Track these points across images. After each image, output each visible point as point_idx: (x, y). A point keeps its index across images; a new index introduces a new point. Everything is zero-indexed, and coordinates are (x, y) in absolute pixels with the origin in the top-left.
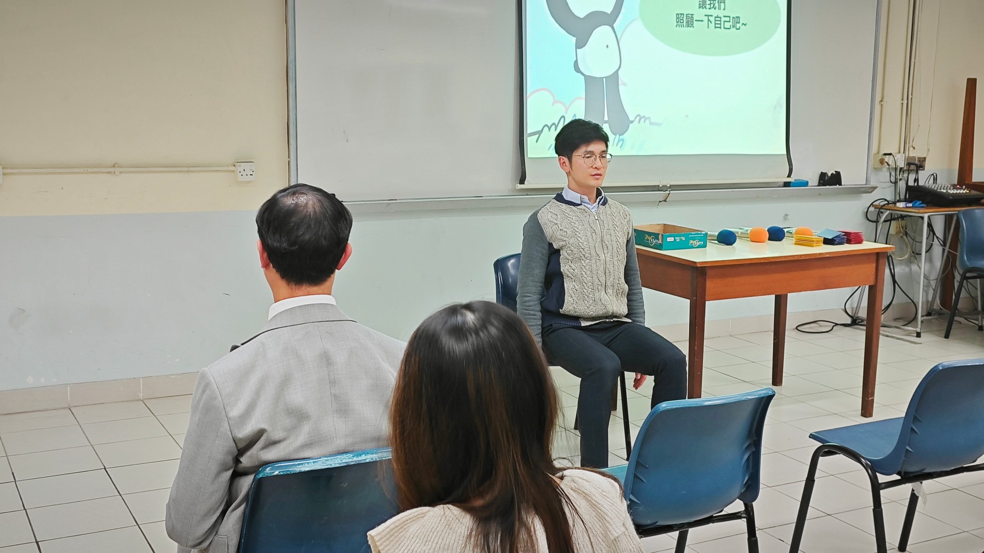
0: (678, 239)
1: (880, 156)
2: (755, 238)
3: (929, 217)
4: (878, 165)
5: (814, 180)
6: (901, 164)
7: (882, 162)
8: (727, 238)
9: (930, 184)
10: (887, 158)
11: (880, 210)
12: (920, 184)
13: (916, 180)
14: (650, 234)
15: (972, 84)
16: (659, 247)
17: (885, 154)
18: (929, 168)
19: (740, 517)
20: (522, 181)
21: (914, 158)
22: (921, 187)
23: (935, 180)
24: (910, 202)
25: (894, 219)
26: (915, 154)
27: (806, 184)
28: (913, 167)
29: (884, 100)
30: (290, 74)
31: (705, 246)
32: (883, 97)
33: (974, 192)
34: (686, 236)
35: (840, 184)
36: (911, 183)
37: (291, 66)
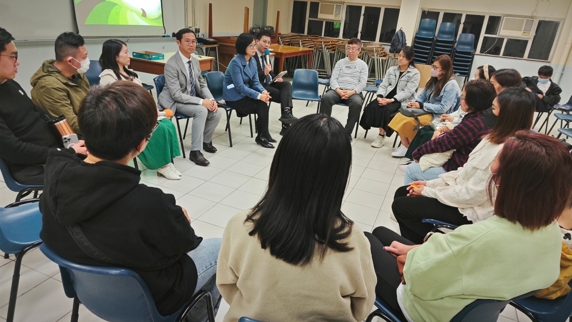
0: (156, 56)
5: (171, 35)
9: (202, 37)
12: (200, 37)
15: (210, 5)
18: (201, 32)
22: (200, 38)
23: (204, 36)
24: (199, 43)
26: (197, 27)
27: (169, 36)
29: (188, 9)
32: (187, 8)
33: (215, 40)
34: (158, 55)
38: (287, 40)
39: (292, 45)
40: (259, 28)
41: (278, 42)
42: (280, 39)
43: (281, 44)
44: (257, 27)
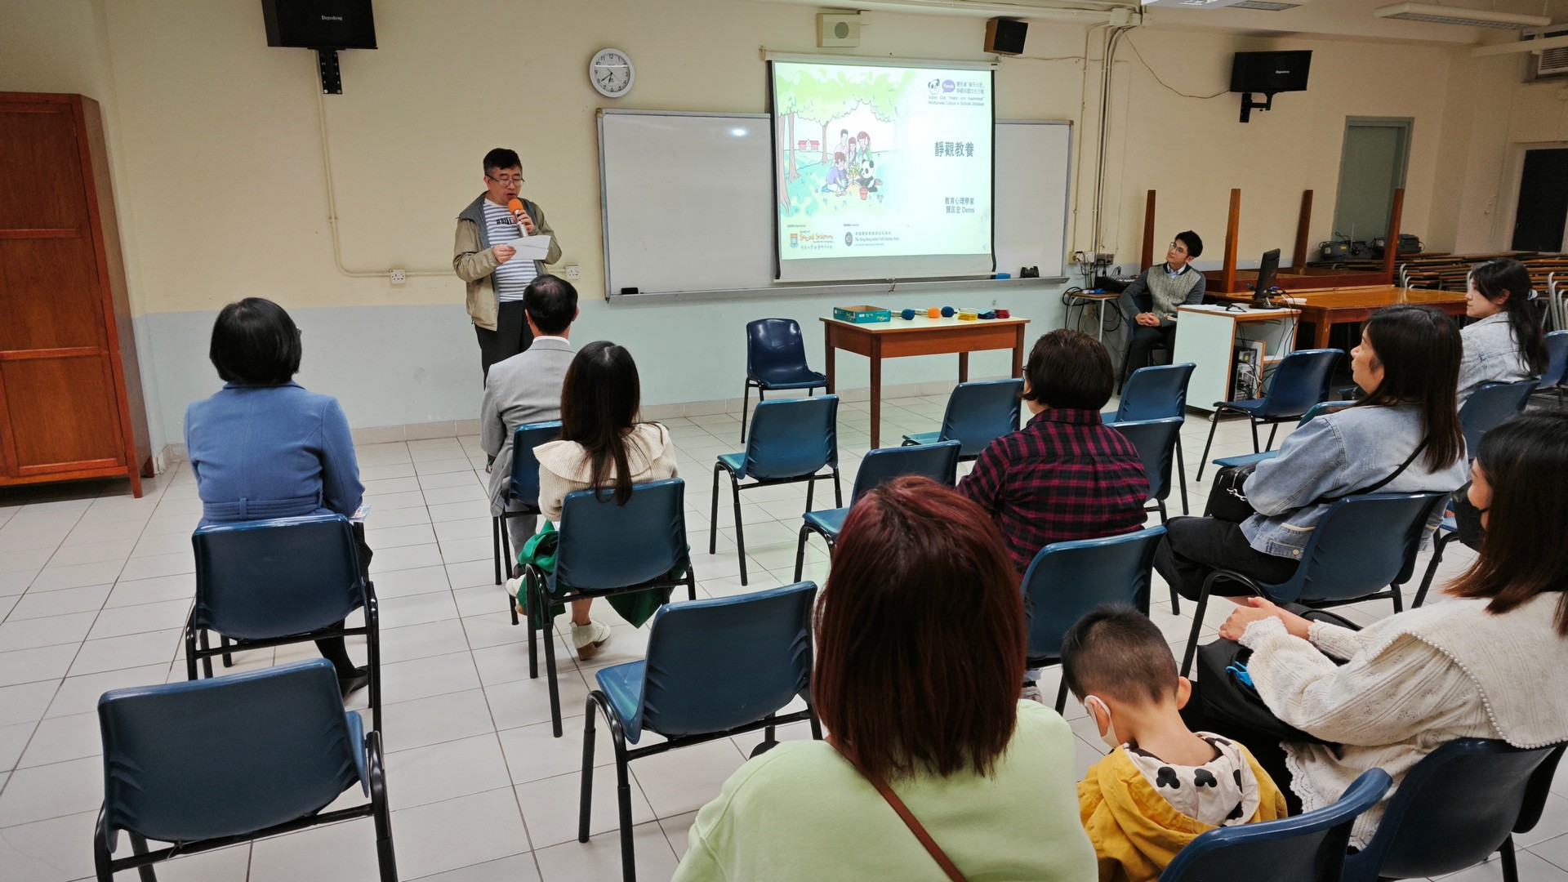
0: (868, 315)
1: (1074, 254)
2: (932, 315)
3: (1106, 301)
4: (1072, 262)
5: (1015, 273)
6: (1091, 259)
7: (1074, 258)
8: (908, 315)
10: (1078, 256)
11: (1072, 295)
12: (1106, 276)
13: (1104, 272)
14: (849, 312)
15: (1152, 195)
16: (854, 321)
17: (1077, 252)
18: (1117, 262)
19: (830, 477)
20: (778, 276)
21: (1104, 255)
22: (1108, 278)
23: (1119, 272)
24: (1094, 289)
25: (1087, 303)
26: (1105, 252)
27: (1008, 276)
28: (1102, 262)
29: (1078, 209)
30: (603, 202)
31: (889, 320)
32: (1076, 207)
34: (873, 313)
35: (1038, 276)
36: (1100, 274)
37: (603, 196)
38: (1425, 274)
39: (1444, 288)
40: (1348, 243)
41: (1397, 281)
42: (1404, 269)
43: (1403, 287)
44: (1340, 240)
